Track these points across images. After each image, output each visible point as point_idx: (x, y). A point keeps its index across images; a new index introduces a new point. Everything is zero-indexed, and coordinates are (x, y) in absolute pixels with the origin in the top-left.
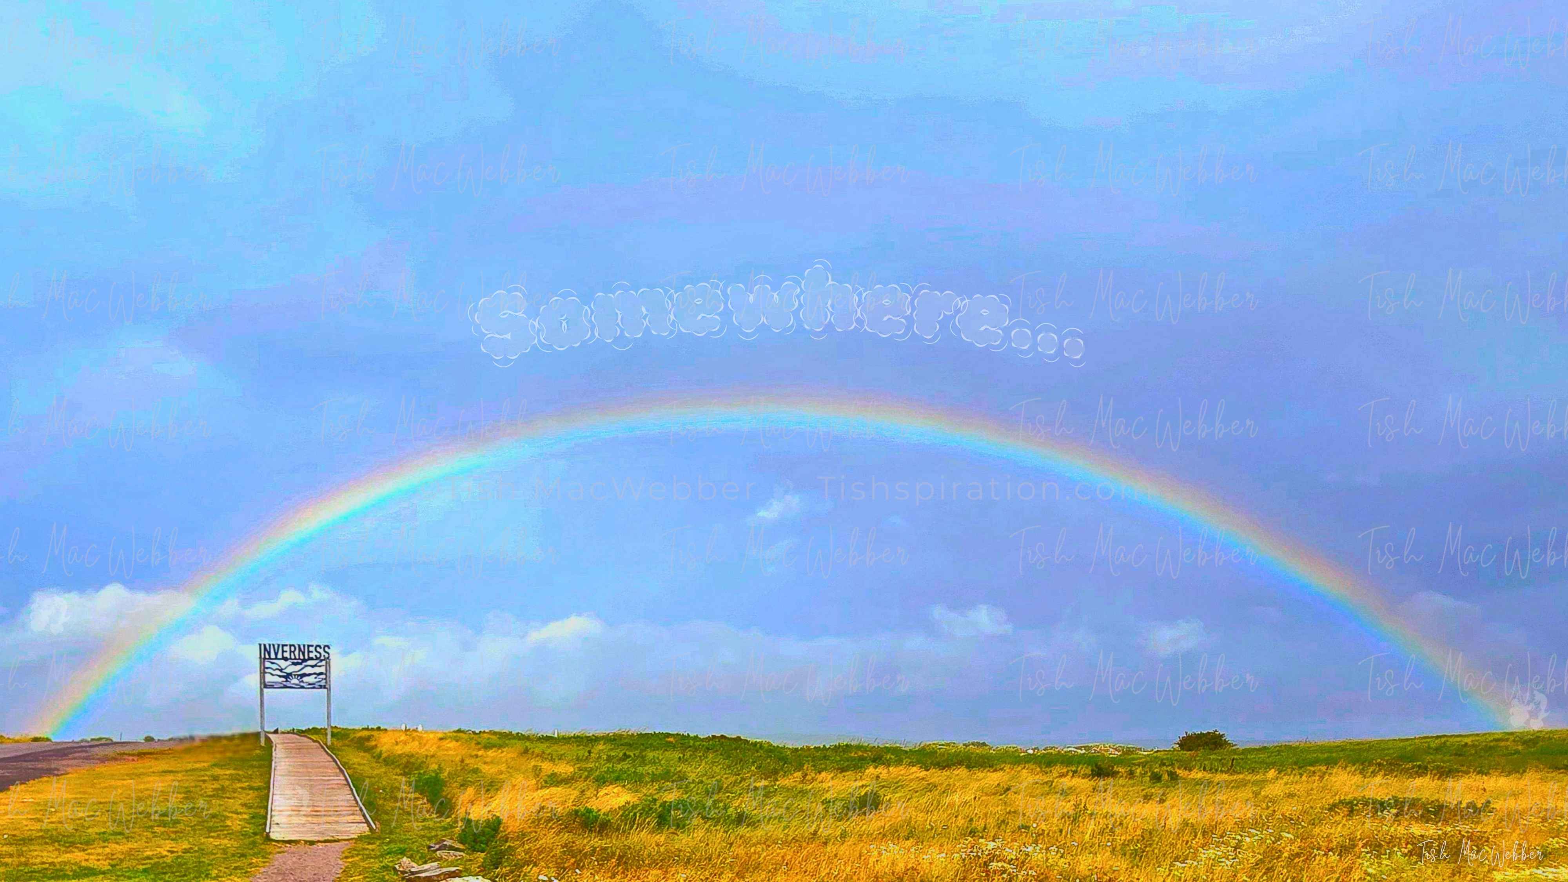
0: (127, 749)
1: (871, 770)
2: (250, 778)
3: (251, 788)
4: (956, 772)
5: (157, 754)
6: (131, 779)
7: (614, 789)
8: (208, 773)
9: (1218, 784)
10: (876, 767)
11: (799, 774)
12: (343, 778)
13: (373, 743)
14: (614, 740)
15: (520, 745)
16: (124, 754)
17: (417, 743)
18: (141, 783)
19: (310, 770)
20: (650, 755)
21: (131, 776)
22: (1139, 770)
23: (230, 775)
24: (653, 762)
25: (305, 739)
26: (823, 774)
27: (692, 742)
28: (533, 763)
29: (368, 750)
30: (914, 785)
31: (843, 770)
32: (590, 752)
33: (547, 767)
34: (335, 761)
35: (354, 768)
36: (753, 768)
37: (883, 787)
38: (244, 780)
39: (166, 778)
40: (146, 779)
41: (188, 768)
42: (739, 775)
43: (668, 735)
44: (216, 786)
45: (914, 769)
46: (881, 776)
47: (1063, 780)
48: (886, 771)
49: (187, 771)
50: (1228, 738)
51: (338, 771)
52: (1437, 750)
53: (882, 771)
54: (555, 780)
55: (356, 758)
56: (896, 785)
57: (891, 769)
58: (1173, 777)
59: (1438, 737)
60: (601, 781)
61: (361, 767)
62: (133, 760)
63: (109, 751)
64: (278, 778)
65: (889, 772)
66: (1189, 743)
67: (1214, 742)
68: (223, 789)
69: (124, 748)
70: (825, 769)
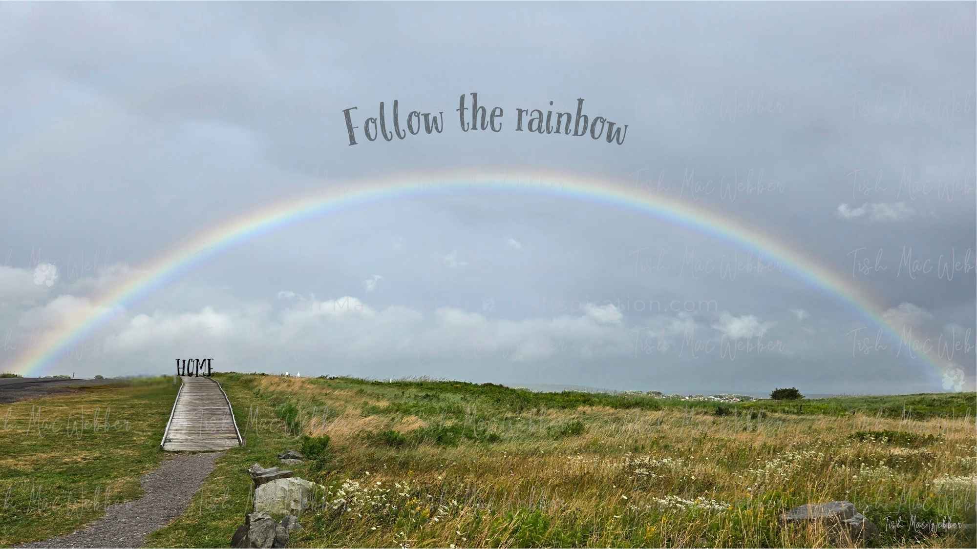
0: (71, 385)
1: (581, 408)
2: (158, 406)
3: (158, 413)
4: (633, 411)
5: (93, 388)
6: (67, 406)
7: (413, 418)
8: (128, 403)
9: (789, 420)
10: (584, 406)
11: (535, 410)
12: (228, 408)
13: (256, 384)
14: (420, 385)
15: (357, 388)
16: (68, 387)
17: (286, 384)
18: (74, 409)
19: (204, 402)
20: (442, 396)
21: (67, 404)
22: (745, 412)
23: (144, 404)
24: (444, 400)
25: (208, 380)
26: (551, 410)
27: (472, 388)
28: (364, 400)
29: (250, 389)
30: (606, 418)
31: (564, 408)
32: (403, 393)
33: (373, 403)
34: (224, 396)
35: (238, 401)
36: (508, 405)
37: (587, 419)
38: (154, 408)
39: (95, 406)
40: (78, 406)
41: (114, 399)
42: (498, 409)
43: (457, 383)
44: (132, 412)
45: (608, 408)
46: (587, 412)
47: (698, 416)
48: (590, 409)
49: (112, 401)
50: (801, 392)
51: (225, 402)
52: (919, 402)
53: (588, 409)
54: (375, 411)
55: (242, 395)
56: (595, 418)
57: (594, 408)
58: (764, 416)
59: (921, 395)
60: (407, 412)
61: (244, 401)
62: (74, 392)
63: (57, 386)
64: (179, 406)
65: (592, 410)
66: (778, 395)
67: (792, 394)
68: (137, 414)
69: (71, 384)
70: (552, 407)
